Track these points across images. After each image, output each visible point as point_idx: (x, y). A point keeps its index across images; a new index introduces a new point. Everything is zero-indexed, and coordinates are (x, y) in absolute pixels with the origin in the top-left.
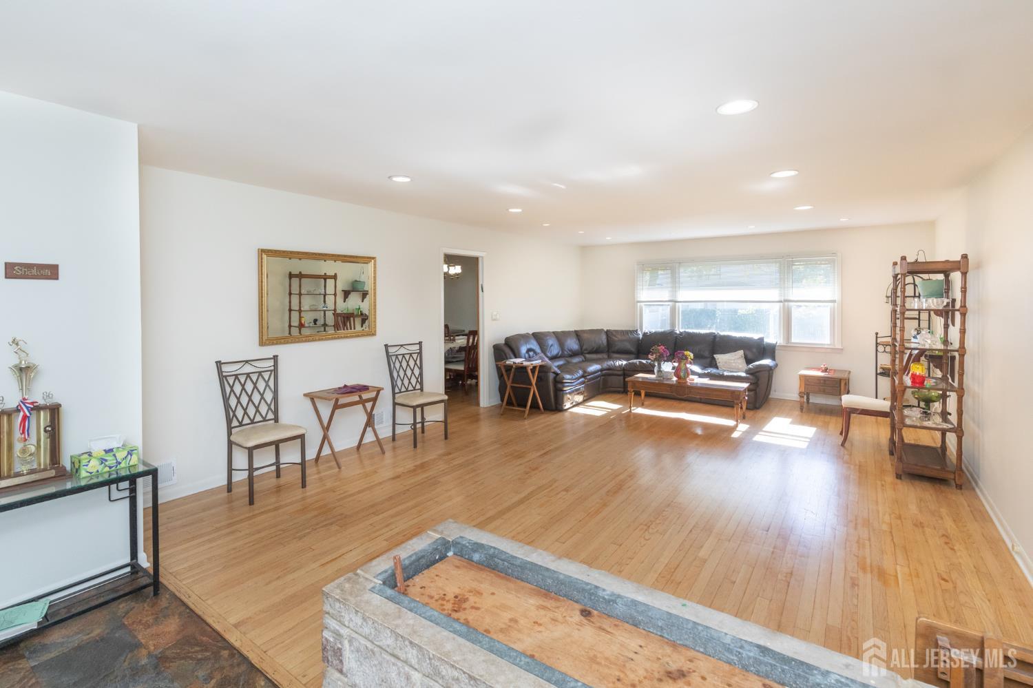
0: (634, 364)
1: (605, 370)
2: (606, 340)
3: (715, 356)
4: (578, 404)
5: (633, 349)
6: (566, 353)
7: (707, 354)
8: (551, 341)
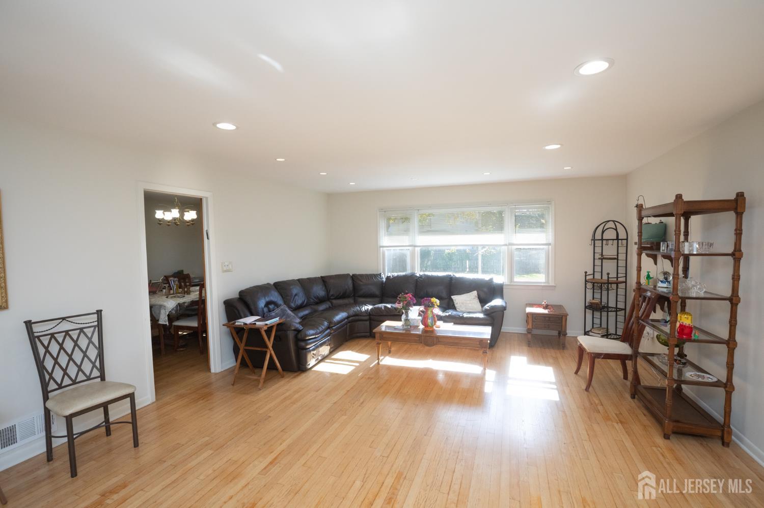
0: (379, 309)
1: (352, 316)
2: (352, 284)
3: (452, 297)
4: (324, 358)
5: (377, 292)
6: (312, 301)
7: (444, 295)
8: (296, 290)
